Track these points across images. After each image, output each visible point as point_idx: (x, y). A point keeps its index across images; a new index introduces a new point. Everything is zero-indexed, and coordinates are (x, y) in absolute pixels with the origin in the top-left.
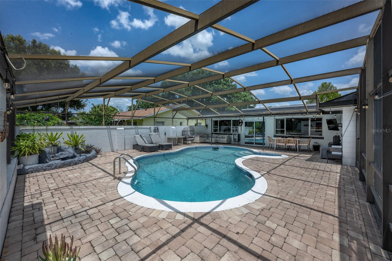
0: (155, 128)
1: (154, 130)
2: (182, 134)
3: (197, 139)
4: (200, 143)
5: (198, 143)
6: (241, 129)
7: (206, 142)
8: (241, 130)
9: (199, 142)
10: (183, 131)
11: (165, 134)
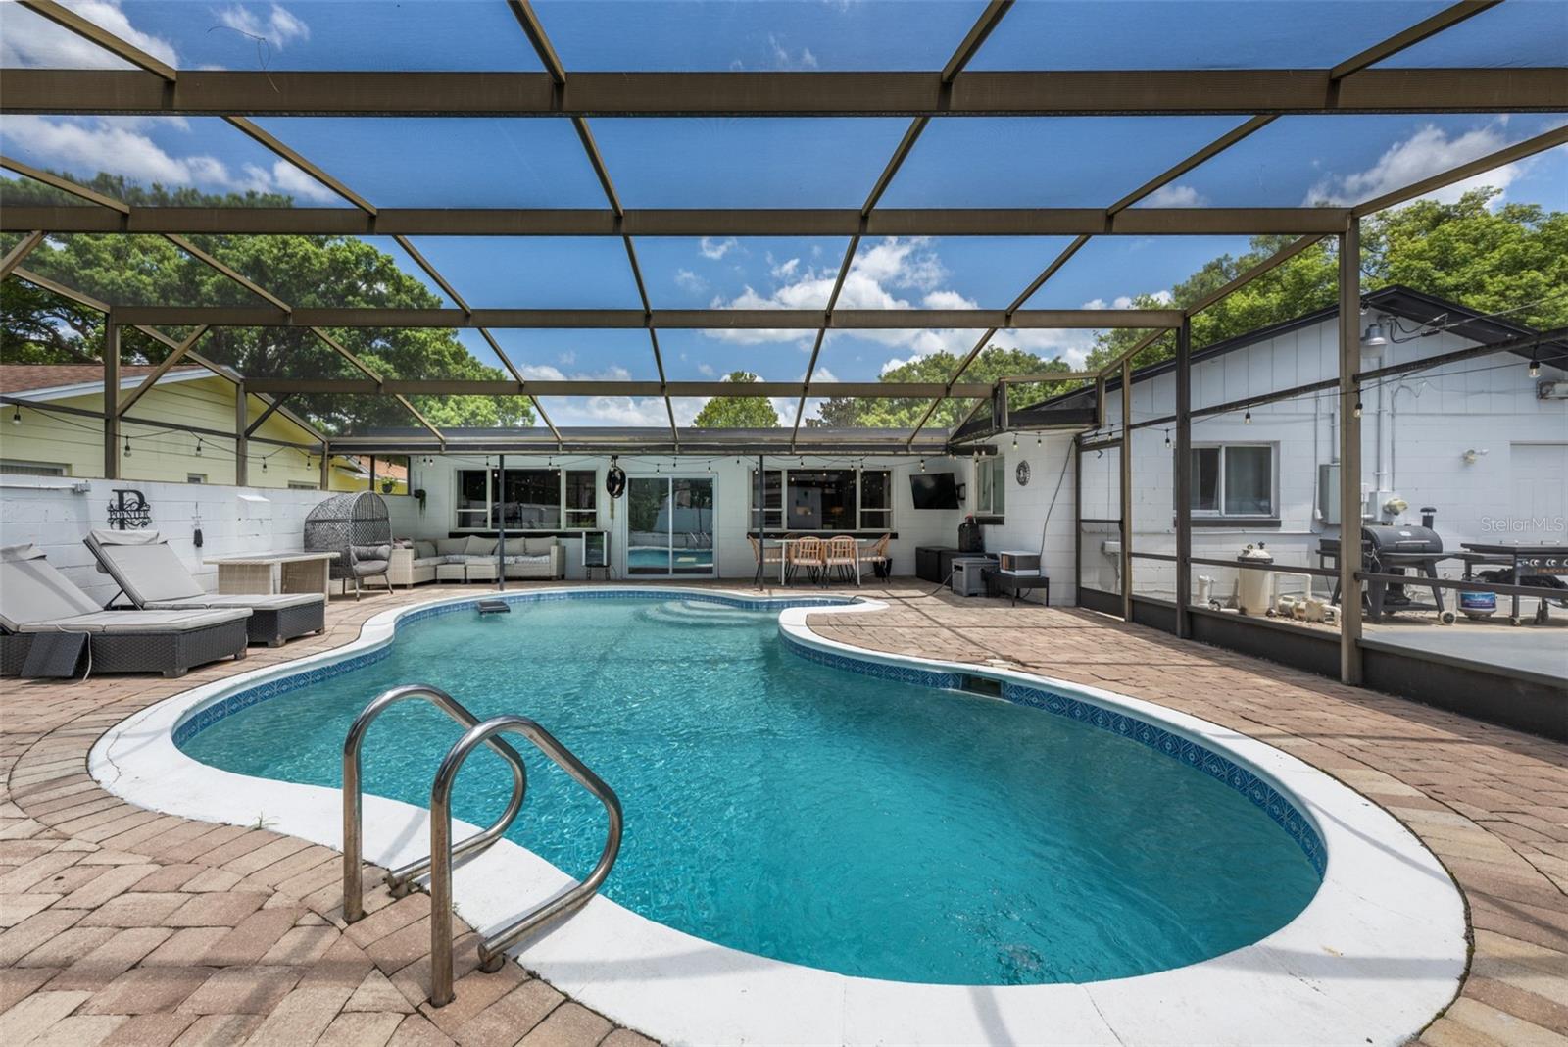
0: (121, 493)
1: (111, 509)
2: (301, 536)
3: (403, 563)
4: (415, 586)
5: (403, 587)
6: (612, 510)
7: (440, 577)
8: (612, 516)
9: (410, 582)
10: (307, 522)
11: (195, 543)
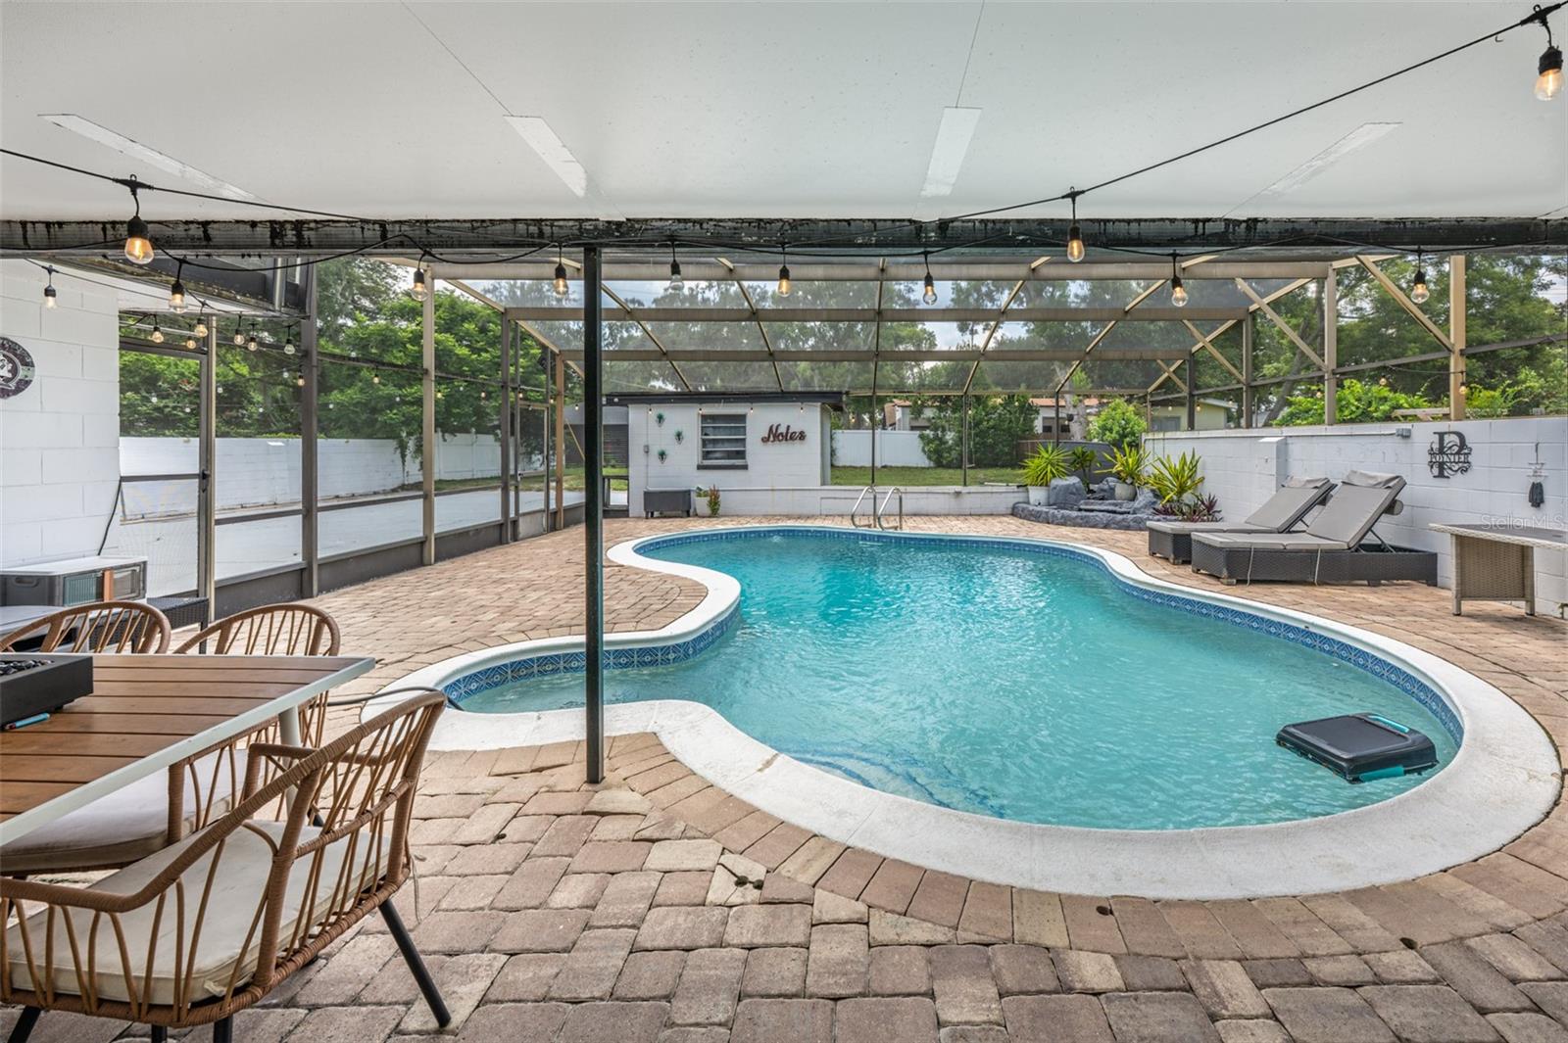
11: (1532, 500)
